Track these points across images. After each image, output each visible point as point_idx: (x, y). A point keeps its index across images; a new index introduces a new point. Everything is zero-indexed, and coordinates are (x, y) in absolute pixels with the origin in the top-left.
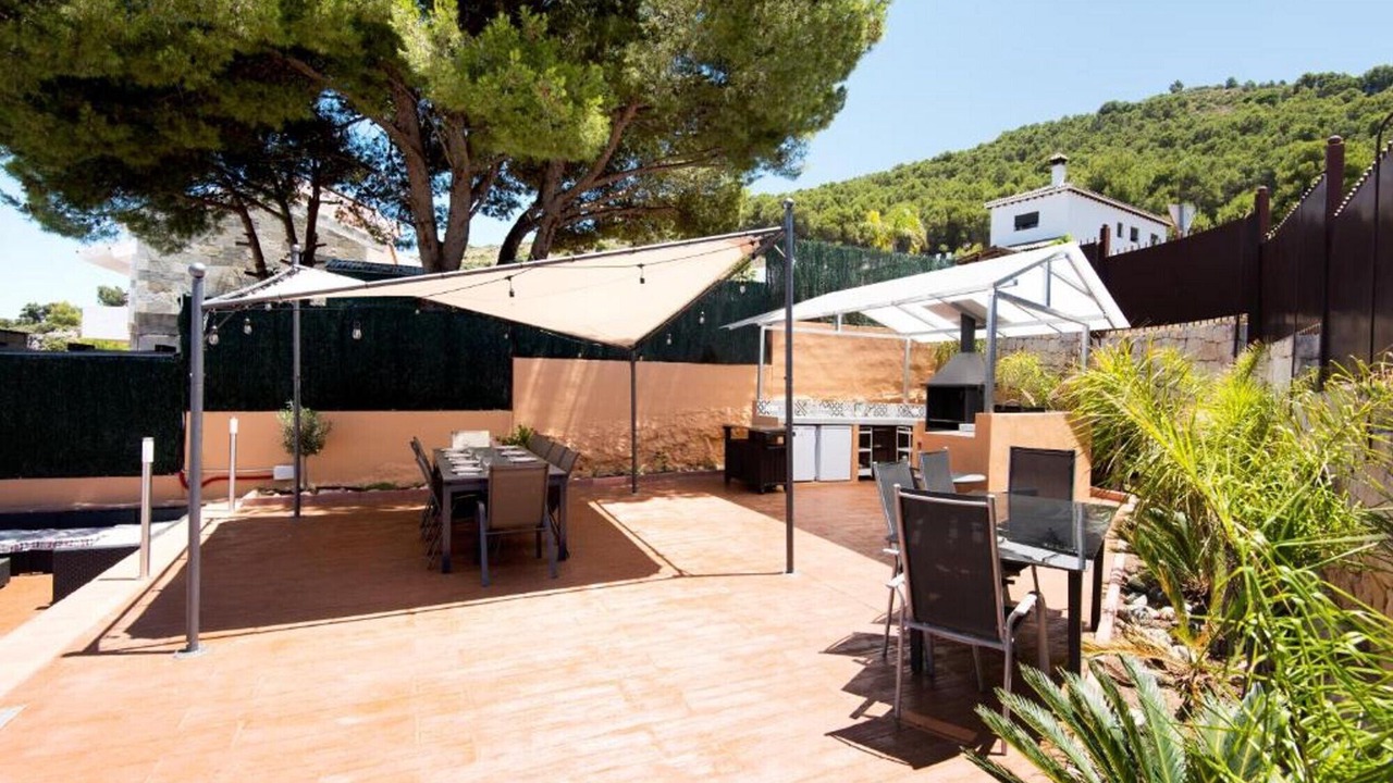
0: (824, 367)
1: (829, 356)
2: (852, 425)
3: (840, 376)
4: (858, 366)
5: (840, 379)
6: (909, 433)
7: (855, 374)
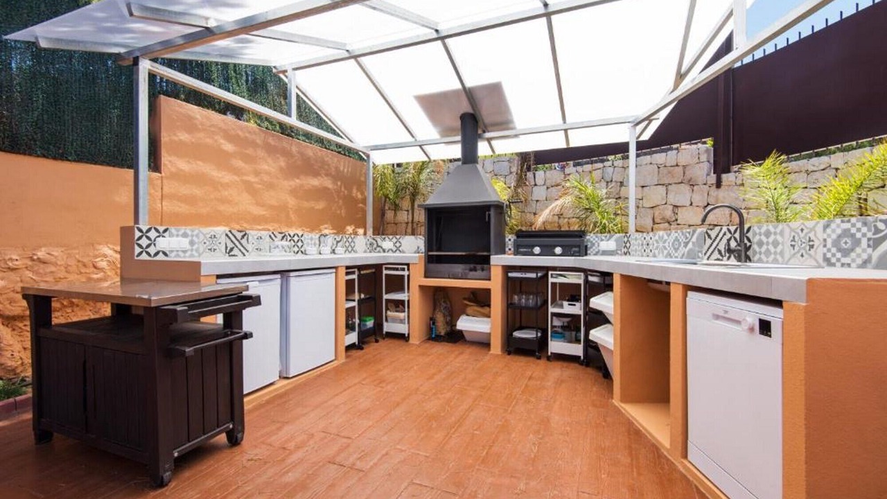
0: (249, 187)
1: (257, 173)
2: (336, 268)
3: (274, 202)
4: (294, 192)
5: (272, 207)
6: (406, 273)
7: (292, 202)
